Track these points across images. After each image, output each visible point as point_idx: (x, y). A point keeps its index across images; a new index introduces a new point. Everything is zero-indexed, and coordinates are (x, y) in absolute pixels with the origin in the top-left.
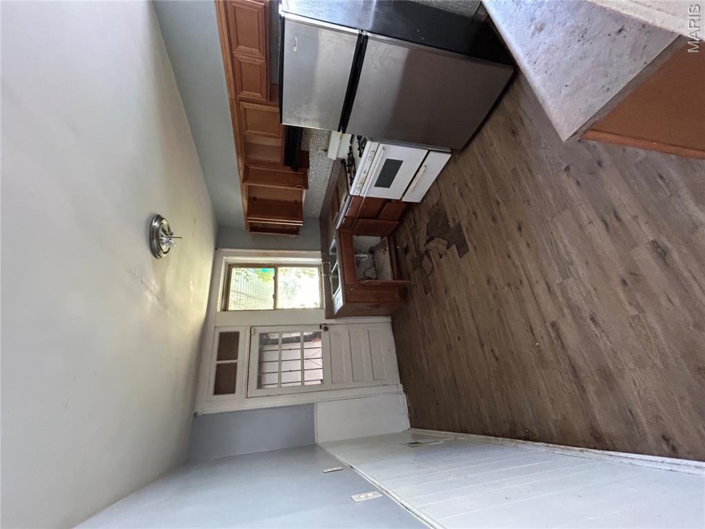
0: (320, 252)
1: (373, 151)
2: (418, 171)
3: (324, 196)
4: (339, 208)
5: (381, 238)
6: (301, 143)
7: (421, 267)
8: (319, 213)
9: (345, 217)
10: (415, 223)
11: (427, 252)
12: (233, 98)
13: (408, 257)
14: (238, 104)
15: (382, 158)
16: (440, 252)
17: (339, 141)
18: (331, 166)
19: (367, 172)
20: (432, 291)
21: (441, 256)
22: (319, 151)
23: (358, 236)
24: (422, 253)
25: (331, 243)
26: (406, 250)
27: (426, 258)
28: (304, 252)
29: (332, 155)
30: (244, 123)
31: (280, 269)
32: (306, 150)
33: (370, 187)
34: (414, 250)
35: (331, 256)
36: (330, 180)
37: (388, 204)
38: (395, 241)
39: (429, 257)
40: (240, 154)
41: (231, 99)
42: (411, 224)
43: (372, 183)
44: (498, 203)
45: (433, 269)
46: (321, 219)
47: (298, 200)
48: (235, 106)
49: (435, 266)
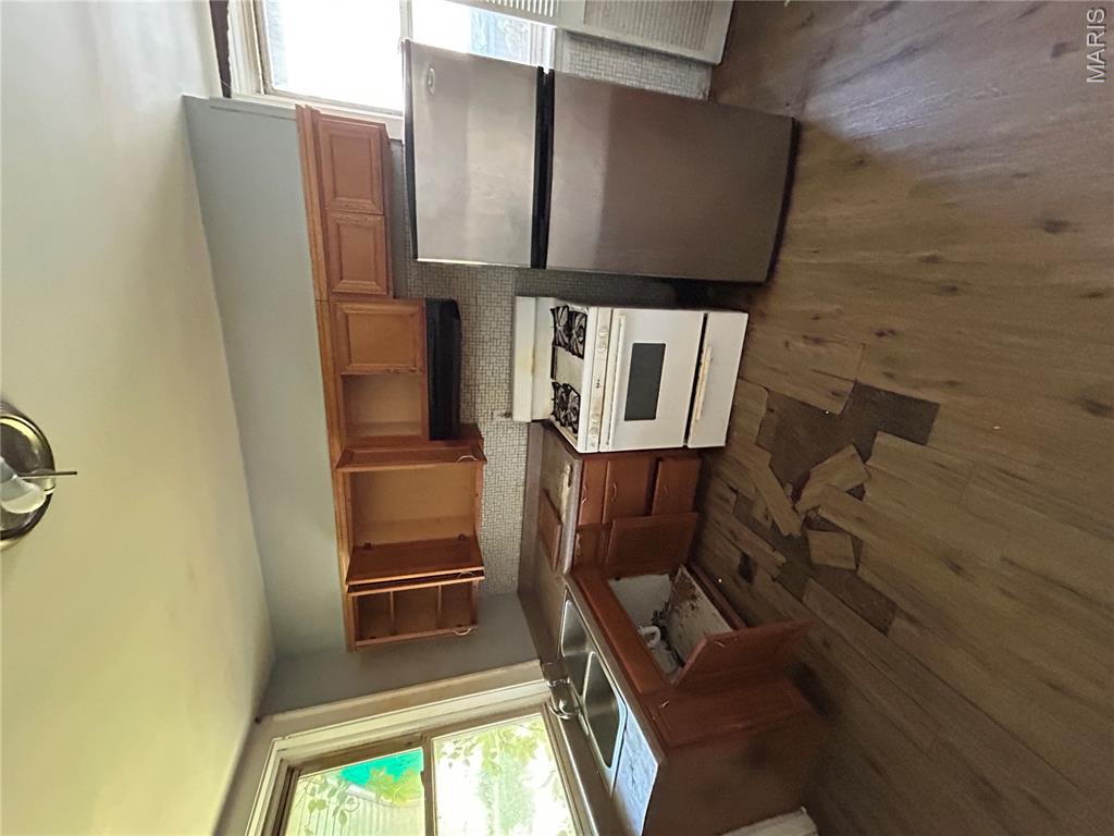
0: (537, 663)
1: (605, 328)
2: (699, 364)
3: (519, 526)
4: (560, 519)
5: (672, 577)
6: (459, 407)
7: (815, 570)
8: (515, 579)
9: (578, 530)
10: (735, 491)
11: (808, 523)
12: (325, 297)
13: (762, 578)
14: (333, 311)
15: (625, 344)
16: (849, 486)
17: (530, 379)
18: (523, 448)
19: (602, 384)
20: (902, 603)
21: (858, 493)
22: (499, 419)
23: (618, 579)
24: (797, 533)
25: (559, 631)
26: (747, 570)
27: (817, 539)
28: (498, 672)
29: (522, 414)
30: (344, 348)
31: (436, 741)
32: (471, 421)
33: (616, 425)
34: (768, 549)
35: (569, 658)
36: (525, 482)
37: (660, 464)
38: (704, 570)
39: (826, 526)
40: (336, 431)
41: (319, 301)
42: (727, 501)
43: (617, 415)
44: (933, 260)
45: (858, 544)
46: (521, 592)
47: (468, 533)
48: (327, 314)
49: (856, 531)
